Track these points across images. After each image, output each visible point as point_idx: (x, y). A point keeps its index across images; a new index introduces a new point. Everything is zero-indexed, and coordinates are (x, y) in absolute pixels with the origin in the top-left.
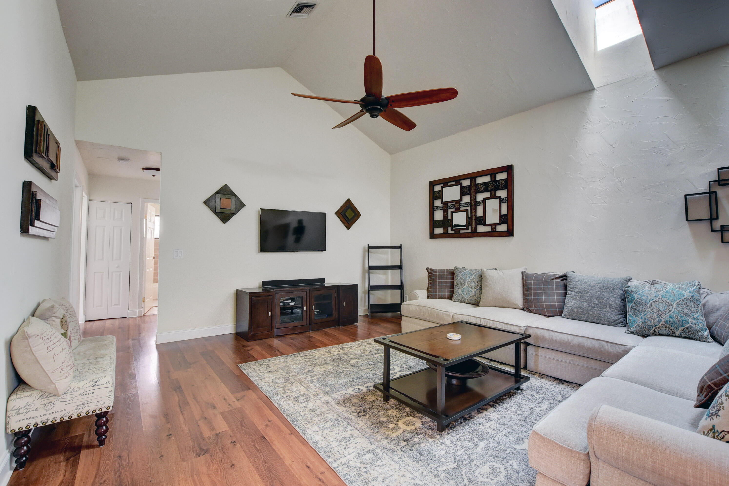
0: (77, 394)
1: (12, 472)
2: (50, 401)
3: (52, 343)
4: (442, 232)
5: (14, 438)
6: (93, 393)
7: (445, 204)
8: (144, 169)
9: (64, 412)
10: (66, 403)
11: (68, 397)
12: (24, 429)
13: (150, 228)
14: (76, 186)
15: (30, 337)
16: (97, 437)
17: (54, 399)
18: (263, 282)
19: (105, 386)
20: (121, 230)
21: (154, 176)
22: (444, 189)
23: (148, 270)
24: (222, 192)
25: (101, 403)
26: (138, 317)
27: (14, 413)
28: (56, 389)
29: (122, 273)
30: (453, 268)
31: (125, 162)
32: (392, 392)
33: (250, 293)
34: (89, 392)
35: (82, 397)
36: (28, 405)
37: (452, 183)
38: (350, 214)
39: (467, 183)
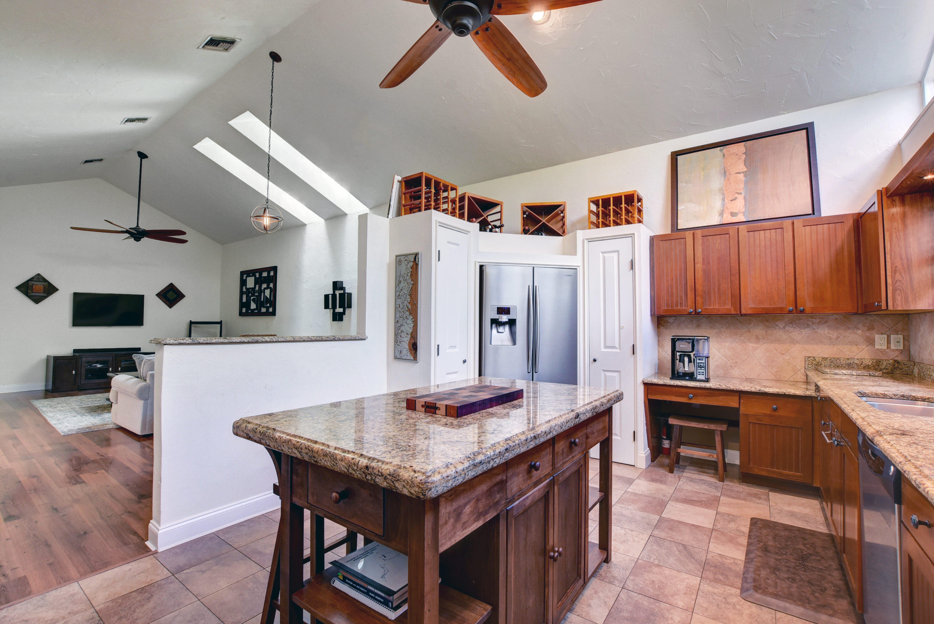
4: (245, 312)
7: (248, 290)
18: (74, 350)
22: (247, 278)
24: (35, 279)
33: (54, 357)
37: (251, 275)
38: (171, 295)
39: (257, 275)
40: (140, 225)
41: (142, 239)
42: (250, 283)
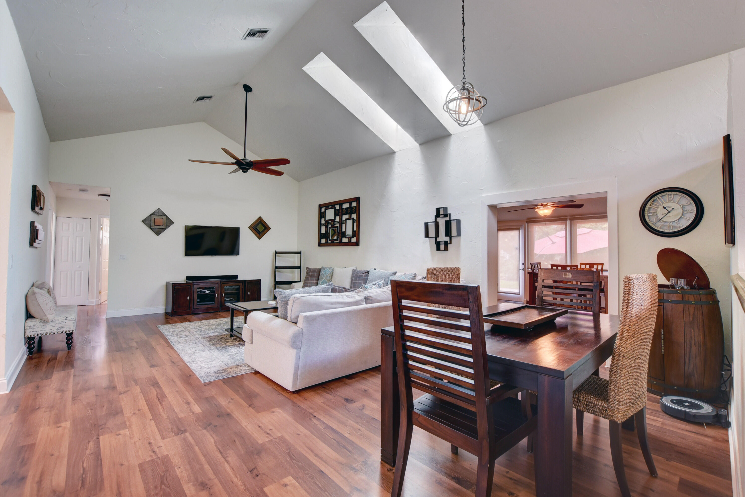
0: (57, 322)
1: (27, 356)
2: (44, 324)
3: (46, 297)
4: (324, 242)
5: (27, 341)
6: (65, 323)
7: (327, 221)
8: (99, 195)
9: (51, 330)
10: (52, 326)
11: (53, 323)
12: (33, 336)
13: (106, 237)
14: (50, 209)
15: (36, 293)
16: (67, 345)
17: (47, 324)
18: (187, 277)
19: (71, 320)
20: (82, 239)
21: (107, 200)
22: (326, 210)
23: (104, 270)
24: (156, 214)
25: (69, 328)
26: (96, 305)
27: (28, 328)
28: (48, 319)
29: (82, 272)
30: (321, 268)
31: (85, 192)
32: (235, 333)
33: (173, 284)
34: (63, 322)
35: (60, 324)
36: (34, 325)
37: (331, 207)
38: (260, 228)
39: (337, 207)
40: (246, 157)
41: (249, 171)
42: (330, 214)
